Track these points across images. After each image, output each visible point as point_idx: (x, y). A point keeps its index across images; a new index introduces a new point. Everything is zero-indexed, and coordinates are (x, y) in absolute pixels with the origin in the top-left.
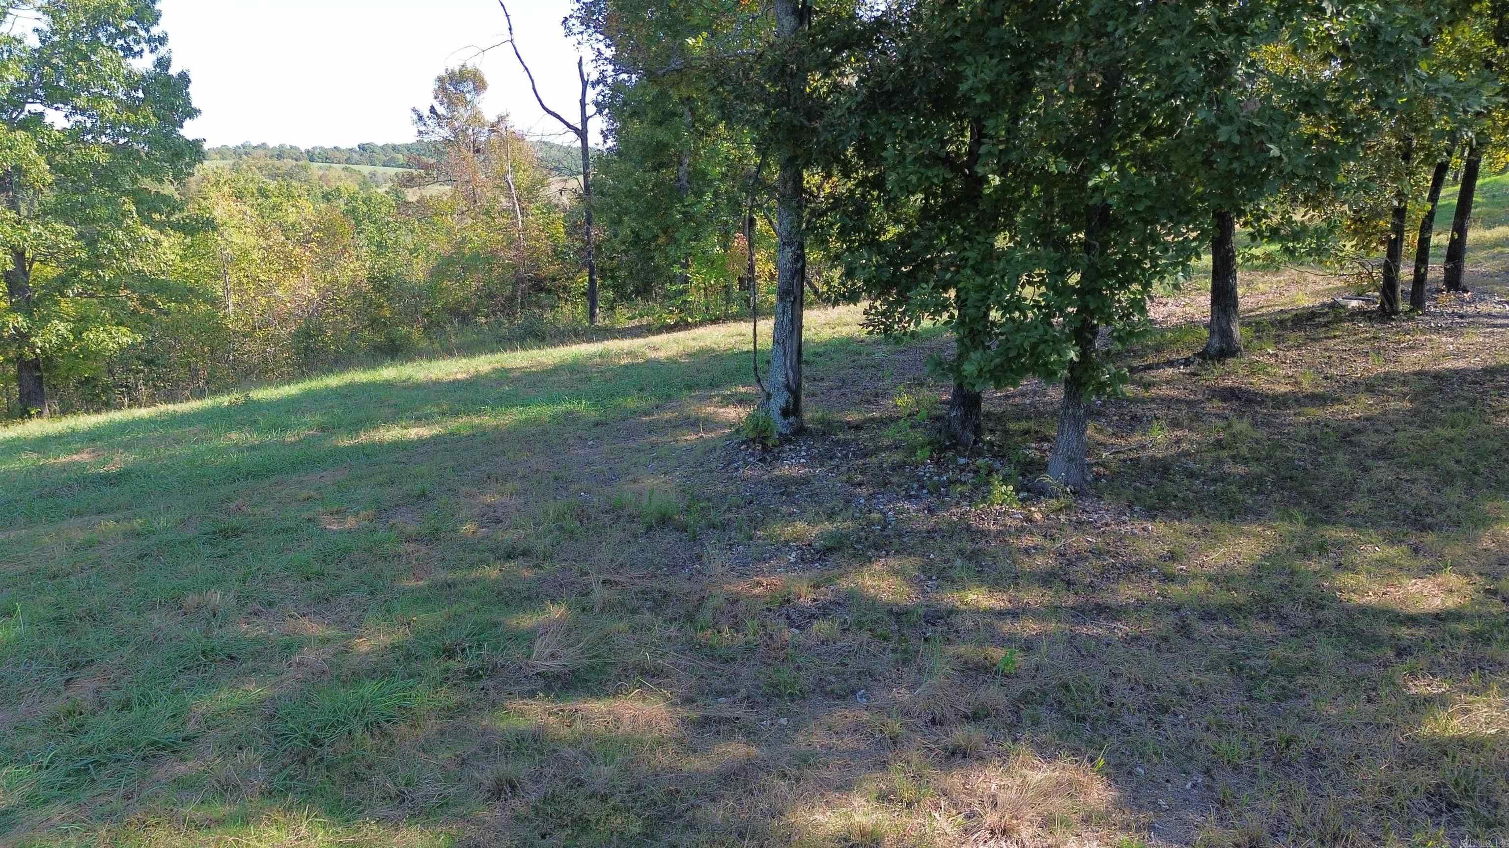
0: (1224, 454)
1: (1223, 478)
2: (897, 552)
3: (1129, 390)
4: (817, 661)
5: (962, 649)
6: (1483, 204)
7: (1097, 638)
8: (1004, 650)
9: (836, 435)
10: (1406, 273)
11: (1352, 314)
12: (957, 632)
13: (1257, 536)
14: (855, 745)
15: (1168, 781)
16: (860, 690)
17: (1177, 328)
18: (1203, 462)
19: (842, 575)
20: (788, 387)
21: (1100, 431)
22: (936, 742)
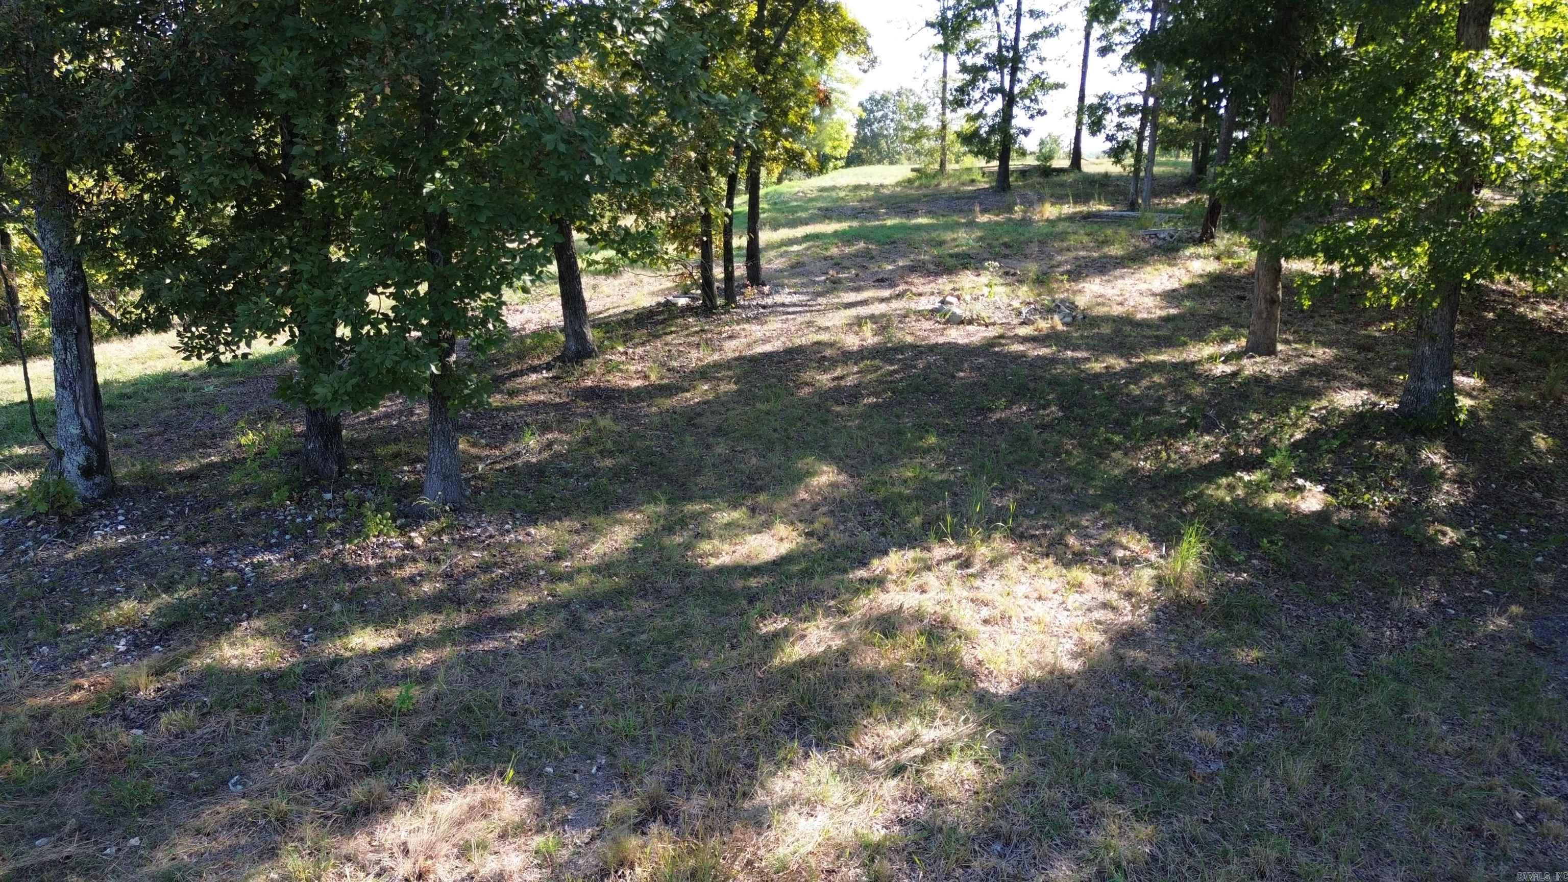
0: (593, 450)
1: (595, 472)
2: (262, 611)
3: (496, 400)
4: (171, 759)
5: (351, 700)
6: (769, 210)
7: (494, 652)
8: (400, 689)
9: (164, 490)
10: (718, 272)
11: (682, 311)
12: (345, 682)
13: (629, 522)
14: (234, 841)
15: (575, 772)
16: (232, 777)
17: (535, 334)
18: (574, 460)
19: (192, 652)
20: (85, 439)
21: (474, 445)
22: (332, 808)
